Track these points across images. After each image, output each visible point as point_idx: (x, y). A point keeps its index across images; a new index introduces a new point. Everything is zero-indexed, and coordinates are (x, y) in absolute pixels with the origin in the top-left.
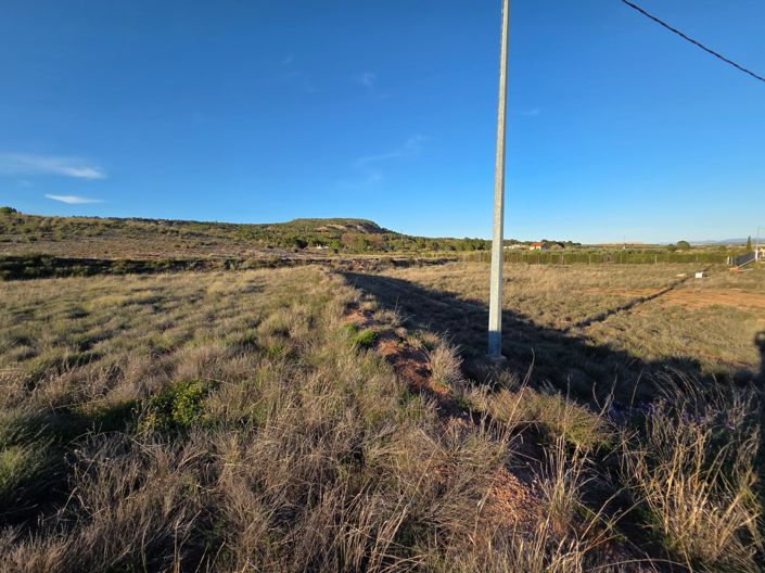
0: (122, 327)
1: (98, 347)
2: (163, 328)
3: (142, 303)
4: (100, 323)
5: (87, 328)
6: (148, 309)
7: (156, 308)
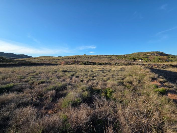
0: (98, 75)
1: (95, 78)
2: (104, 76)
3: (100, 71)
4: (95, 74)
5: (93, 74)
6: (101, 72)
7: (103, 72)
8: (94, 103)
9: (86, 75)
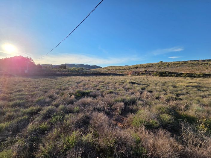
0: (187, 93)
1: (181, 97)
4: (181, 90)
5: (177, 91)
6: (195, 89)
7: (198, 89)
8: (182, 136)
9: (164, 90)
